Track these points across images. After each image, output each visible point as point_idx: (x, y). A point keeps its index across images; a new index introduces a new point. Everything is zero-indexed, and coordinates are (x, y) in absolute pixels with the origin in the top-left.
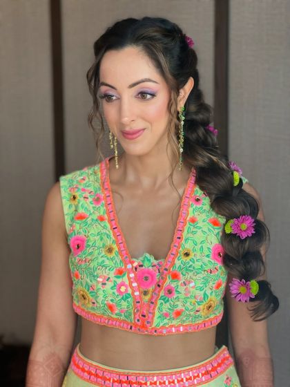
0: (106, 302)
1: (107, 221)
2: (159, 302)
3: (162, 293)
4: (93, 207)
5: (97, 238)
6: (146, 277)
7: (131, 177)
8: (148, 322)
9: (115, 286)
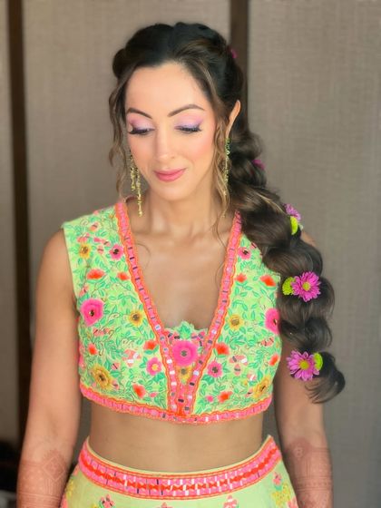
1: (130, 280)
5: (119, 302)
8: (187, 409)
9: (145, 363)
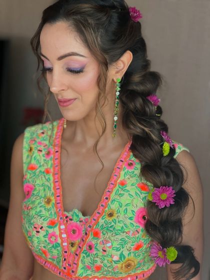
0: (40, 248)
1: (51, 174)
2: (82, 255)
3: (85, 248)
4: (44, 160)
5: (42, 188)
6: (74, 230)
7: (79, 137)
8: (73, 272)
9: (47, 235)
